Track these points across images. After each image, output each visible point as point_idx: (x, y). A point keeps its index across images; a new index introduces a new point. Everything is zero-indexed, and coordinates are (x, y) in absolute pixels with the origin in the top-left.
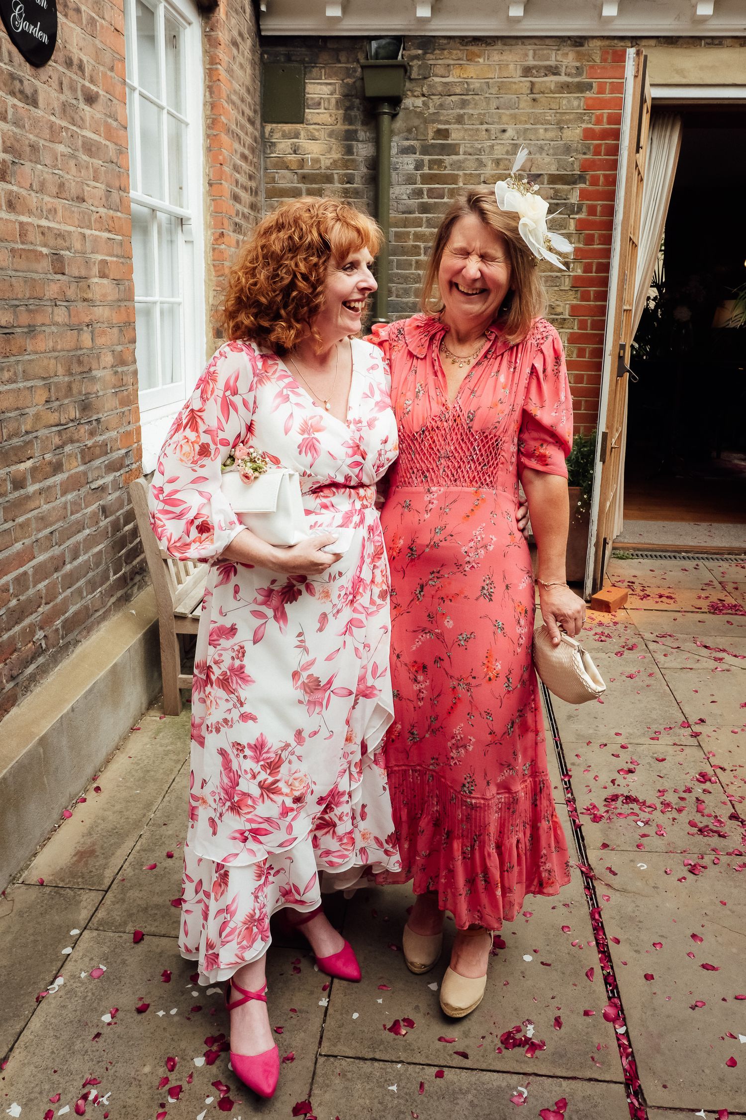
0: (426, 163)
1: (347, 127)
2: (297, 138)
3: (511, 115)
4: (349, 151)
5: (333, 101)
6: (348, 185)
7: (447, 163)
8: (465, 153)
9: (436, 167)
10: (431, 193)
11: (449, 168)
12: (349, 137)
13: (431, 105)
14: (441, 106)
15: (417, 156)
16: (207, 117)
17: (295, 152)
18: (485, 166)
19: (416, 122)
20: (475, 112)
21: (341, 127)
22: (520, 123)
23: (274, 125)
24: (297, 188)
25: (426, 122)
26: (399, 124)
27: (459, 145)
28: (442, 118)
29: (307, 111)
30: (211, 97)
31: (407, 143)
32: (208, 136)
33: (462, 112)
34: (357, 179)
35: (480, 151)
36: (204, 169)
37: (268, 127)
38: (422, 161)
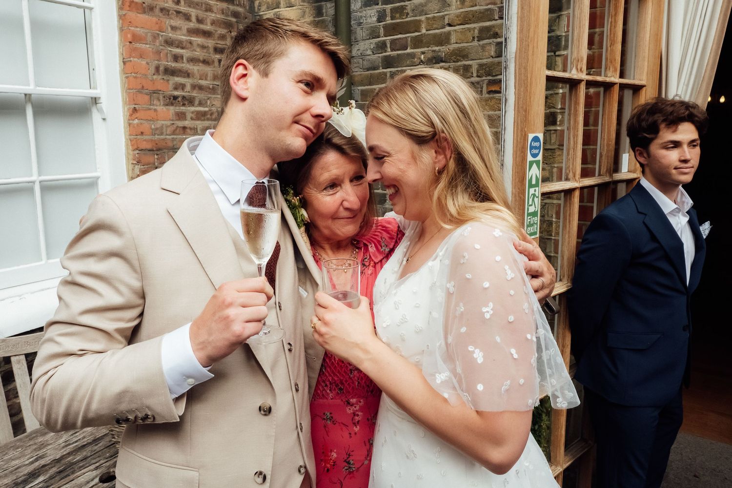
0: (388, 12)
2: (278, 7)
4: (319, 12)
9: (398, 15)
10: (395, 45)
11: (410, 14)
15: (380, 7)
32: (120, 17)
36: (119, 48)
38: (384, 10)
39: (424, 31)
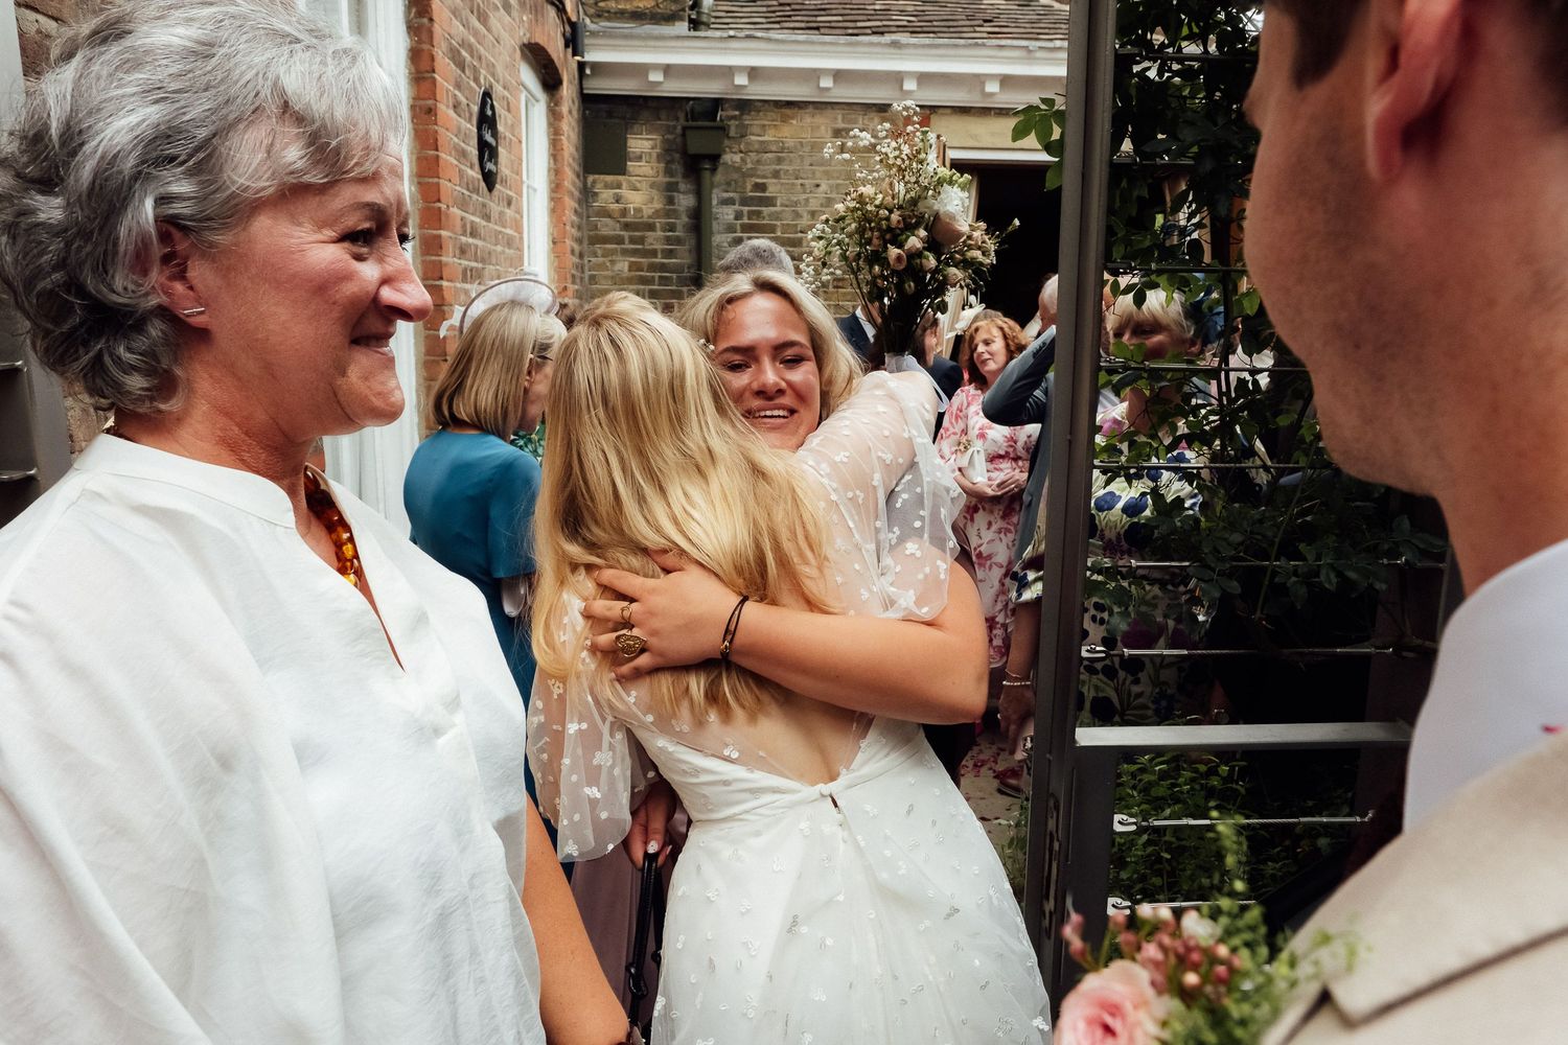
0: (745, 213)
1: (668, 179)
2: (620, 188)
3: (824, 171)
4: (671, 201)
5: (655, 155)
6: (671, 234)
7: (765, 214)
8: (782, 205)
9: (754, 217)
11: (767, 218)
12: (670, 189)
13: (749, 161)
14: (758, 162)
15: (737, 207)
16: (551, 182)
17: (617, 202)
18: (801, 217)
19: (735, 176)
20: (790, 168)
21: (663, 179)
22: (833, 178)
23: (597, 176)
24: (619, 236)
25: (745, 175)
26: (719, 177)
27: (776, 198)
28: (759, 173)
29: (629, 163)
30: (555, 164)
31: (726, 195)
32: (552, 199)
33: (778, 167)
34: (679, 227)
35: (796, 203)
36: (549, 229)
37: (591, 178)
38: (742, 211)
39: (779, 234)
